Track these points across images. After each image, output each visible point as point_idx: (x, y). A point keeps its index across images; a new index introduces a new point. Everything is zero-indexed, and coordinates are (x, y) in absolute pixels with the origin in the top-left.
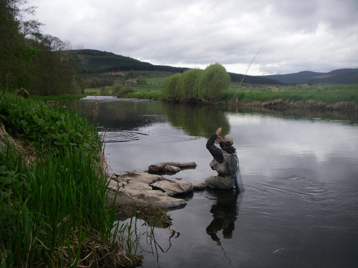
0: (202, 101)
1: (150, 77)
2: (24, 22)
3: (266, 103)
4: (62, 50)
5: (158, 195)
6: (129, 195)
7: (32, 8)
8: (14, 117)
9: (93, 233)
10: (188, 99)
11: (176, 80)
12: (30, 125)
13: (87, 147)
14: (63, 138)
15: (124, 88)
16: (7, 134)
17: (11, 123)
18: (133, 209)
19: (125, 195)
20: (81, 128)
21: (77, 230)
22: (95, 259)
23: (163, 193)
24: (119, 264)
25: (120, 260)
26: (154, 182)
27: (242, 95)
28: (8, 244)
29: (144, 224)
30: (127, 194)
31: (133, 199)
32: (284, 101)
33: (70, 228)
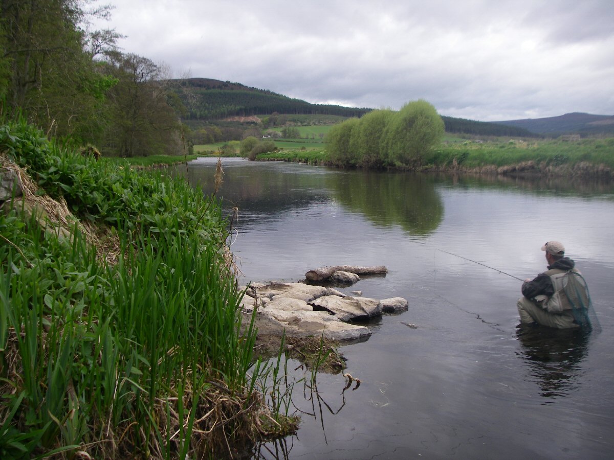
0: (395, 165)
1: (305, 126)
2: (92, 34)
3: (506, 168)
4: (154, 80)
5: (324, 319)
6: (273, 318)
7: (105, 8)
8: (83, 187)
9: (215, 378)
10: (371, 161)
11: (349, 129)
12: (108, 200)
13: (203, 236)
14: (164, 222)
15: (260, 144)
16: (72, 215)
17: (77, 196)
18: (280, 343)
19: (267, 318)
20: (193, 205)
21: (190, 371)
22: (219, 419)
23: (331, 317)
24: (259, 430)
25: (260, 424)
26: (315, 298)
27: (464, 154)
28: (80, 388)
29: (299, 367)
30: (270, 317)
31: (280, 324)
32: (538, 164)
33: (180, 368)
